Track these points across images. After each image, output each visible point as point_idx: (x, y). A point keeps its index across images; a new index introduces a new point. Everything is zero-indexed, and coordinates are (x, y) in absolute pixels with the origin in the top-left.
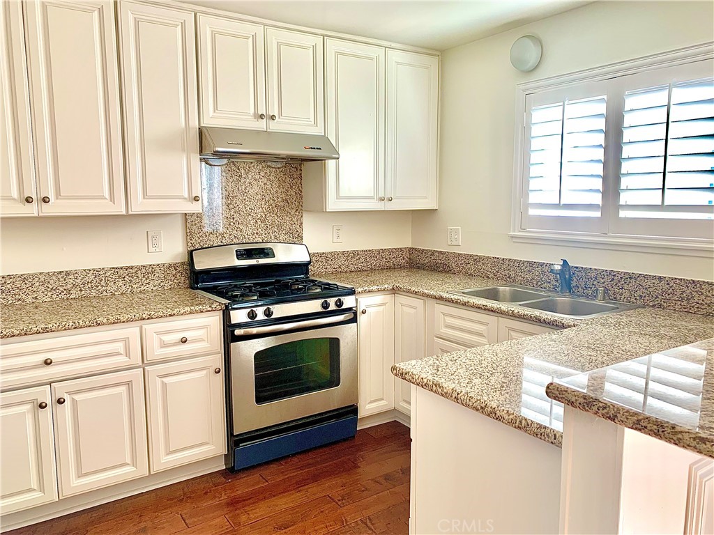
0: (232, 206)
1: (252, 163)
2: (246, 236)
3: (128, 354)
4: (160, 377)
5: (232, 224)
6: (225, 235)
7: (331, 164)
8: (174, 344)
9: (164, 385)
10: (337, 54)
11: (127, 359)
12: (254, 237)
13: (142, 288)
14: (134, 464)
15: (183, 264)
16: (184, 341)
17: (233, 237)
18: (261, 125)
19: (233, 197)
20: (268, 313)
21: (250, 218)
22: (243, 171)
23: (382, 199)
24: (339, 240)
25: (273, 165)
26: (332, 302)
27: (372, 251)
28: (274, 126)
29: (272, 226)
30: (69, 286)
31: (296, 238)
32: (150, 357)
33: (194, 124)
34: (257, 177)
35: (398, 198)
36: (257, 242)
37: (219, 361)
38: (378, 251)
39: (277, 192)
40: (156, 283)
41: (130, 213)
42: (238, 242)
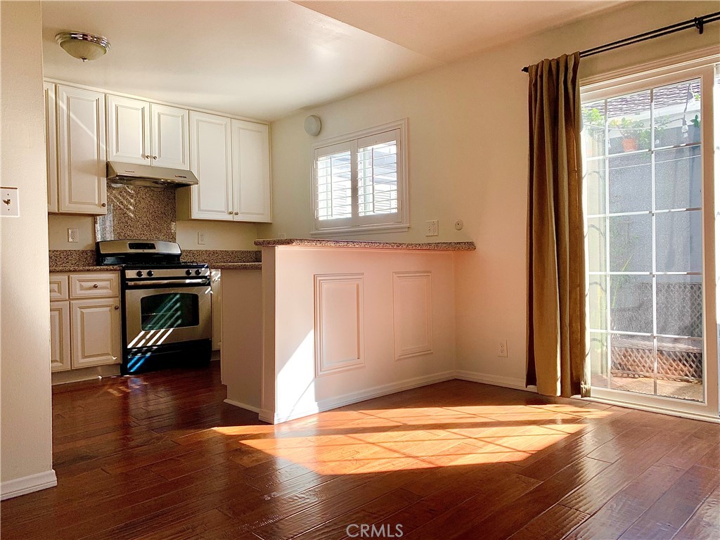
2: (136, 235)
3: (60, 291)
4: (80, 308)
7: (194, 188)
8: (90, 288)
9: (82, 313)
10: (198, 121)
11: (59, 295)
12: (141, 236)
13: (64, 265)
14: (61, 361)
15: (92, 251)
16: (95, 287)
18: (147, 162)
20: (150, 274)
23: (231, 213)
24: (203, 243)
25: (155, 189)
26: (193, 272)
27: (228, 252)
28: (155, 163)
29: (155, 229)
31: (172, 238)
32: (73, 295)
33: (103, 158)
34: (144, 197)
35: (243, 213)
36: (144, 239)
37: (117, 302)
38: (232, 252)
39: (158, 207)
40: (73, 262)
41: (61, 211)
42: (130, 238)
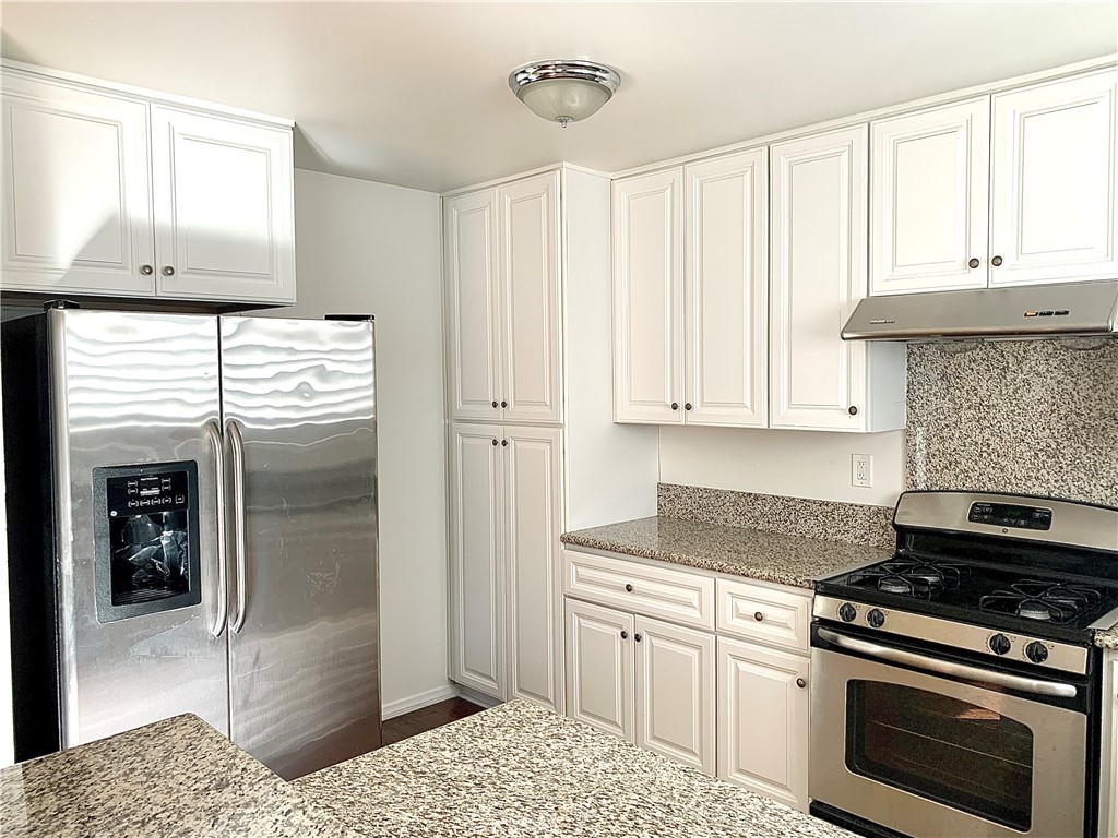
0: (985, 423)
1: (1031, 342)
2: (1013, 481)
3: (701, 610)
4: (733, 657)
5: (985, 454)
6: (971, 474)
8: (751, 618)
12: (1029, 484)
17: (986, 480)
18: (975, 278)
19: (989, 407)
21: (1023, 447)
22: (1011, 360)
26: (1016, 644)
29: (1074, 466)
30: (757, 514)
32: (721, 624)
39: (1088, 398)
42: (994, 489)
